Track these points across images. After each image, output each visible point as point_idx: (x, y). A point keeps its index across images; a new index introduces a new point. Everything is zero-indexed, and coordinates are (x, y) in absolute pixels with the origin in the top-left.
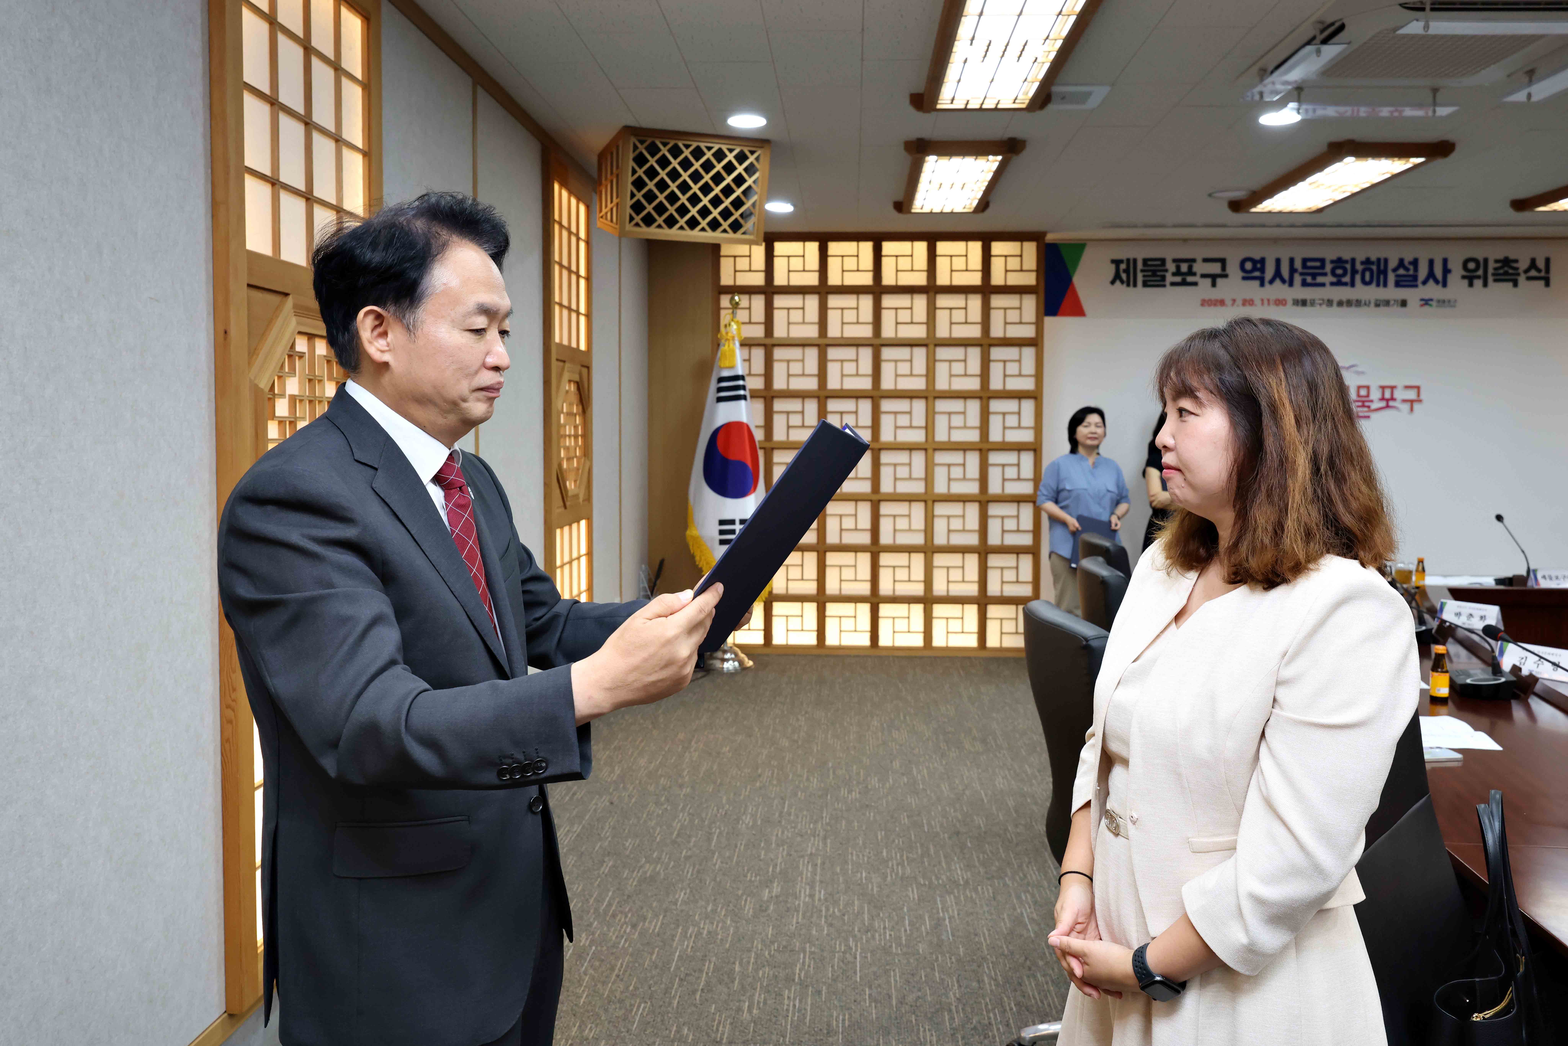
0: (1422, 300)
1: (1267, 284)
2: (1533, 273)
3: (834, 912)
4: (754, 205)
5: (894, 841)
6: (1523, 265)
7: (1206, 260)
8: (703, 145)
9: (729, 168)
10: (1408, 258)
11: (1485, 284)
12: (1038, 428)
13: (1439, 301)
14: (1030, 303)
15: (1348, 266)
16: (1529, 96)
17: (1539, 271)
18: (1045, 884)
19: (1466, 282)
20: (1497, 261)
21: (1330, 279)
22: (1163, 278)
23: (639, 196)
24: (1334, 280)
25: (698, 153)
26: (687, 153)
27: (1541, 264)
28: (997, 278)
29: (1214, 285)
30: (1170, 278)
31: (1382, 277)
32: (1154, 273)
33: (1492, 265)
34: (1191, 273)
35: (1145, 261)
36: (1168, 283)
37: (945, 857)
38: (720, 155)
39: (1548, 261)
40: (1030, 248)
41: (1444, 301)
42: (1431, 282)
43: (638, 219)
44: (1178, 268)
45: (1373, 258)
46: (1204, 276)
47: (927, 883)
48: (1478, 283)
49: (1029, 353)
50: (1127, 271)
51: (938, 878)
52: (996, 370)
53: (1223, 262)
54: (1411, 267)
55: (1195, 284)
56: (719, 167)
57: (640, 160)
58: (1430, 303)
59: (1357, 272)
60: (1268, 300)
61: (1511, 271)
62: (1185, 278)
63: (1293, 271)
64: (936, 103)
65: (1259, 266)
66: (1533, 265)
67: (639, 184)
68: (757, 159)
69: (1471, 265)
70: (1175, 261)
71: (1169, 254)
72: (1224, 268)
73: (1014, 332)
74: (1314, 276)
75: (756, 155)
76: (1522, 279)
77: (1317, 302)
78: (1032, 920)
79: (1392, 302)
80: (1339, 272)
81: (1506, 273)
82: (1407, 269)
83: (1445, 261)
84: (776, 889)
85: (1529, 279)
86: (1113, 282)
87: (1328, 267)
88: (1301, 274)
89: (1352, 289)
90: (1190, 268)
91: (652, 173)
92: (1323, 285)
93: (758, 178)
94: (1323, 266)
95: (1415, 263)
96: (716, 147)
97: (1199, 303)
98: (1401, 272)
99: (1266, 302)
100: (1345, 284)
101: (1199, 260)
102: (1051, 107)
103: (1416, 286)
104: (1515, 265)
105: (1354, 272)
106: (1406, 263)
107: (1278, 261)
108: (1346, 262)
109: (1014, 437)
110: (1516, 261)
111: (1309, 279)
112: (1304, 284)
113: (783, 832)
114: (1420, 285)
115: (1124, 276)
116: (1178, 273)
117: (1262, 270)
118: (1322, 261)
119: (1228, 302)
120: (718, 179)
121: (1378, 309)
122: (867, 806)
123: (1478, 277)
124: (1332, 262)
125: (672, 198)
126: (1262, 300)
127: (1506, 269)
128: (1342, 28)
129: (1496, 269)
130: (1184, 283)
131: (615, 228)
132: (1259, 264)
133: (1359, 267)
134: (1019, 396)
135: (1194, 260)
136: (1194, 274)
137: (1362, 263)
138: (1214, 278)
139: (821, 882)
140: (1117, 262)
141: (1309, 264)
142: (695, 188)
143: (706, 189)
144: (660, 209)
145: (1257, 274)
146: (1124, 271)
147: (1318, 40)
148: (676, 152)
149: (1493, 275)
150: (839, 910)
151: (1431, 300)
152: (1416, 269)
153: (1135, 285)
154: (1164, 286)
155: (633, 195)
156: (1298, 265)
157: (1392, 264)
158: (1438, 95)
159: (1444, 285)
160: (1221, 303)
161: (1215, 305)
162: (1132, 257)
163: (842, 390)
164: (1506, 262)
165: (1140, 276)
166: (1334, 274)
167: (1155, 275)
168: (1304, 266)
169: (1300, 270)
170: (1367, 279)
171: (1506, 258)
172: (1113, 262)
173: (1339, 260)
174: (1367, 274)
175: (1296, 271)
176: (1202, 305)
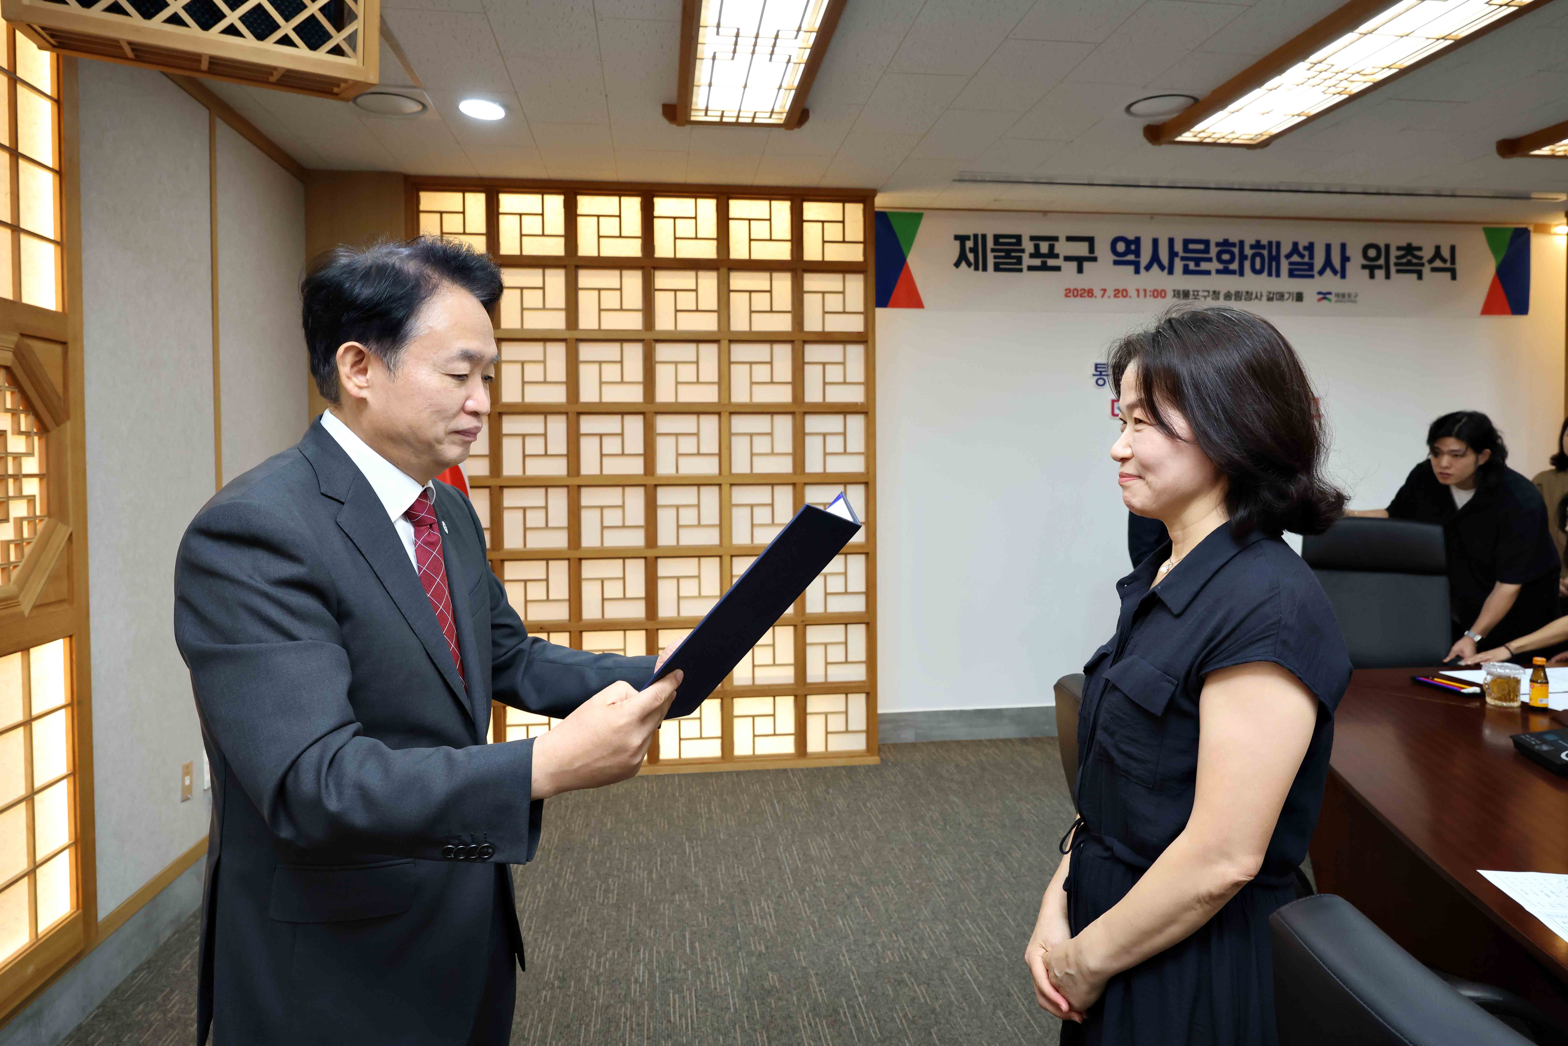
0: (1319, 293)
1: (1142, 270)
2: (1438, 264)
6: (1427, 253)
7: (1070, 239)
10: (1303, 243)
11: (1388, 276)
12: (870, 454)
13: (1337, 295)
14: (856, 286)
15: (1236, 250)
17: (1444, 261)
19: (1366, 272)
20: (1399, 248)
21: (1215, 265)
22: (1019, 261)
24: (1220, 267)
27: (1446, 253)
28: (812, 252)
29: (1080, 270)
30: (1027, 261)
31: (1274, 264)
32: (1008, 253)
33: (1394, 253)
34: (1052, 254)
35: (997, 238)
36: (1024, 266)
39: (1453, 249)
40: (855, 212)
41: (1343, 296)
42: (1328, 271)
44: (1037, 247)
45: (1264, 242)
46: (1067, 259)
48: (1380, 274)
49: (856, 353)
50: (974, 250)
52: (812, 376)
53: (1090, 241)
54: (1306, 253)
55: (1057, 269)
58: (1328, 296)
59: (1246, 257)
60: (1145, 290)
61: (1415, 261)
62: (1045, 261)
63: (1173, 254)
65: (1133, 247)
66: (1438, 254)
69: (1372, 253)
70: (1032, 238)
71: (1027, 229)
72: (1092, 249)
73: (836, 325)
74: (1198, 261)
76: (1426, 270)
77: (1201, 294)
79: (1286, 296)
80: (1226, 257)
81: (1409, 263)
82: (1302, 256)
83: (1343, 247)
85: (1434, 270)
86: (957, 265)
87: (1214, 251)
88: (1183, 259)
89: (1241, 278)
90: (1051, 247)
92: (1208, 273)
94: (1207, 250)
95: (1310, 247)
97: (1064, 293)
98: (1295, 258)
99: (1142, 293)
100: (1233, 272)
101: (1062, 239)
103: (1312, 276)
104: (1419, 253)
105: (1243, 257)
106: (1301, 248)
107: (1155, 242)
108: (1234, 245)
109: (838, 465)
110: (1420, 249)
111: (1192, 265)
112: (1186, 271)
114: (1317, 275)
115: (971, 257)
116: (1036, 254)
117: (1137, 253)
118: (1206, 243)
119: (1098, 292)
121: (1271, 303)
123: (1380, 267)
124: (1218, 244)
126: (1138, 291)
127: (1409, 258)
129: (1398, 258)
130: (1044, 267)
132: (1133, 245)
133: (1248, 252)
134: (844, 410)
135: (1056, 239)
136: (1057, 256)
137: (1252, 247)
138: (1080, 261)
140: (962, 239)
141: (1191, 246)
145: (1131, 257)
146: (971, 250)
149: (1396, 264)
152: (1311, 257)
153: (985, 269)
154: (1020, 270)
156: (1178, 247)
157: (1285, 249)
159: (1343, 276)
160: (1088, 293)
161: (1081, 296)
162: (980, 232)
163: (601, 403)
164: (1409, 249)
165: (990, 257)
166: (1220, 260)
167: (1008, 256)
168: (1186, 249)
169: (1181, 254)
170: (1258, 266)
171: (1409, 245)
172: (957, 237)
173: (1226, 243)
174: (1258, 260)
175: (1176, 254)
176: (1066, 296)
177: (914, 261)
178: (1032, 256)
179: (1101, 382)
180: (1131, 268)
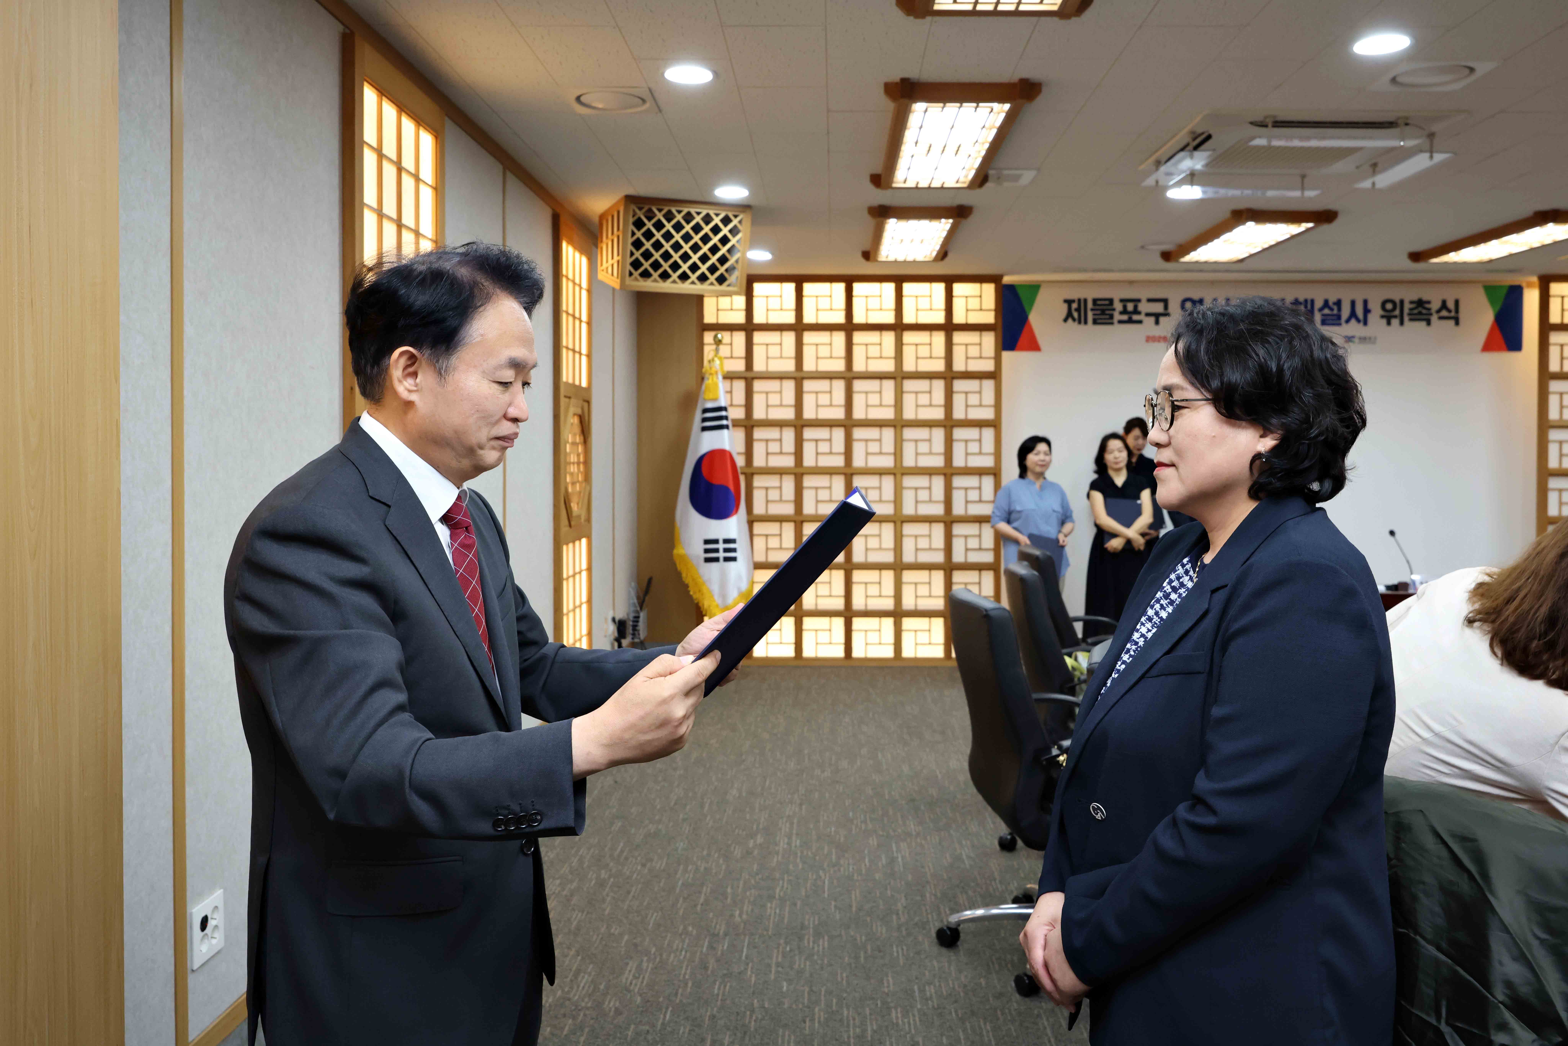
2: (1444, 313)
3: (807, 854)
4: (737, 261)
5: (859, 806)
6: (1435, 305)
7: (1150, 300)
8: (693, 211)
9: (716, 230)
10: (1332, 300)
11: (1402, 323)
12: (998, 454)
13: (1360, 338)
14: (989, 340)
16: (1374, 184)
17: (1449, 311)
18: (983, 834)
19: (1384, 321)
20: (1411, 302)
22: (1111, 317)
23: (638, 254)
25: (688, 218)
26: (679, 217)
27: (1451, 305)
28: (959, 318)
29: (1157, 323)
30: (1117, 317)
32: (1103, 312)
33: (1407, 307)
34: (1136, 311)
35: (1095, 301)
36: (1115, 321)
37: (902, 817)
38: (708, 219)
39: (1457, 302)
40: (989, 289)
41: (1365, 339)
42: (1353, 320)
43: (636, 274)
44: (1125, 307)
45: (1301, 299)
46: (1148, 315)
47: (885, 834)
48: (1395, 322)
49: (989, 385)
50: (1078, 310)
51: (894, 831)
52: (958, 401)
53: (1165, 302)
54: (1335, 308)
55: (1140, 322)
56: (707, 229)
57: (639, 224)
58: (1353, 339)
62: (1131, 316)
64: (892, 182)
66: (1444, 306)
67: (637, 244)
68: (740, 222)
69: (1389, 306)
70: (1122, 301)
71: (1117, 294)
72: (1166, 307)
73: (975, 366)
75: (739, 219)
76: (1434, 318)
78: (969, 857)
81: (1420, 313)
82: (1332, 309)
83: (1365, 302)
84: (760, 839)
85: (1441, 318)
86: (1065, 320)
90: (1136, 307)
91: (649, 235)
93: (740, 239)
95: (1338, 303)
96: (704, 213)
97: (1144, 339)
98: (1326, 311)
101: (1144, 300)
102: (989, 185)
103: (1340, 324)
104: (1427, 306)
106: (1331, 303)
109: (976, 462)
110: (1429, 302)
113: (765, 801)
114: (1345, 323)
115: (1076, 315)
116: (1124, 311)
120: (706, 239)
122: (837, 782)
123: (1395, 317)
125: (666, 256)
127: (1420, 309)
128: (1209, 137)
129: (1411, 309)
130: (1130, 321)
131: (617, 282)
134: (980, 424)
135: (1139, 301)
136: (1139, 313)
138: (1157, 316)
139: (797, 834)
140: (1069, 302)
142: (686, 247)
143: (695, 248)
144: (656, 266)
146: (1076, 310)
147: (1190, 147)
148: (669, 217)
149: (1409, 314)
150: (812, 853)
151: (1354, 337)
152: (1339, 309)
153: (1086, 322)
154: (1112, 323)
155: (632, 254)
157: (1319, 304)
158: (1306, 180)
159: (1365, 323)
161: (1156, 341)
162: (1082, 296)
163: (817, 419)
164: (1420, 303)
165: (1090, 314)
167: (1103, 314)
171: (1420, 300)
172: (1066, 301)
176: (1147, 341)
177: (1034, 318)
178: (1121, 313)
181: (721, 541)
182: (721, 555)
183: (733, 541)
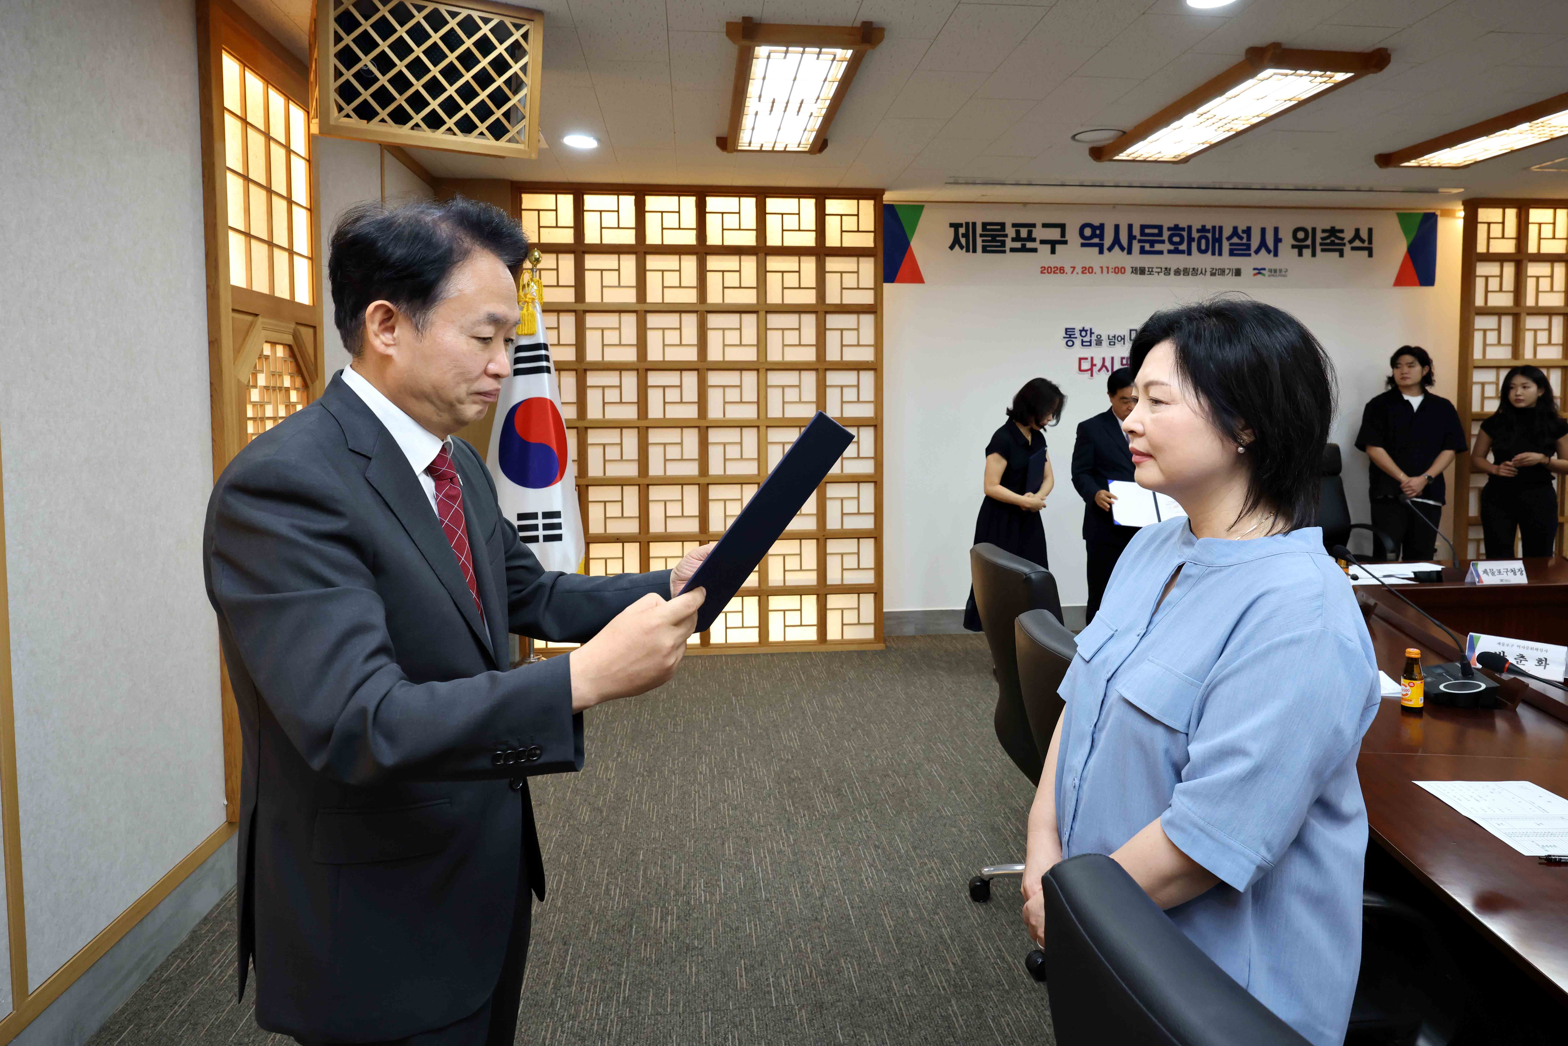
0: (1254, 269)
1: (1105, 251)
2: (1357, 243)
4: (523, 102)
6: (1348, 235)
7: (1045, 226)
8: (442, 9)
10: (1241, 227)
11: (1314, 254)
12: (878, 403)
13: (1270, 271)
14: (868, 267)
15: (1185, 234)
17: (1363, 241)
19: (1296, 251)
20: (1324, 231)
21: (1167, 246)
22: (1003, 244)
23: (349, 75)
24: (1172, 247)
25: (436, 20)
26: (419, 18)
27: (1364, 235)
28: (832, 240)
29: (1053, 251)
30: (1009, 244)
31: (1217, 245)
32: (994, 238)
33: (1319, 235)
34: (1030, 239)
35: (984, 225)
36: (1007, 249)
38: (470, 26)
39: (1370, 231)
40: (867, 207)
41: (1275, 271)
42: (1263, 251)
43: (349, 109)
44: (1018, 233)
45: (1209, 227)
46: (1043, 242)
48: (1307, 252)
49: (867, 320)
50: (966, 235)
52: (832, 339)
53: (1062, 227)
54: (1245, 236)
55: (1035, 250)
56: (469, 43)
57: (347, 22)
59: (1193, 240)
60: (1108, 268)
61: (1337, 241)
62: (1025, 244)
63: (1131, 237)
65: (1098, 232)
66: (1357, 235)
67: (347, 57)
68: (525, 36)
69: (1301, 235)
70: (1014, 225)
71: (1009, 218)
72: (1063, 234)
73: (852, 298)
74: (1152, 243)
75: (523, 31)
76: (1347, 249)
77: (1155, 270)
79: (1227, 271)
80: (1176, 239)
81: (1333, 243)
82: (1241, 238)
83: (1276, 230)
85: (1353, 249)
86: (952, 247)
87: (1166, 234)
88: (1140, 241)
89: (1189, 257)
90: (1030, 233)
91: (366, 43)
92: (1161, 253)
93: (527, 64)
94: (1160, 234)
95: (1248, 231)
96: (464, 14)
97: (1038, 270)
98: (1235, 240)
99: (1105, 270)
100: (1182, 252)
101: (1039, 226)
103: (1249, 255)
104: (1341, 235)
105: (1191, 240)
106: (1240, 231)
107: (1117, 228)
108: (1183, 229)
109: (853, 412)
110: (1342, 231)
111: (1147, 247)
112: (1143, 251)
114: (1253, 254)
115: (963, 241)
116: (1017, 238)
117: (1101, 236)
118: (1160, 228)
119: (1068, 270)
120: (468, 60)
121: (1213, 277)
123: (1307, 247)
124: (1169, 229)
125: (401, 83)
126: (1102, 268)
127: (1333, 239)
129: (1323, 239)
130: (1024, 249)
132: (1098, 230)
133: (1195, 235)
134: (858, 367)
135: (1034, 225)
136: (1034, 240)
137: (1198, 231)
138: (1053, 244)
140: (956, 226)
141: (1147, 231)
142: (435, 71)
143: (451, 74)
145: (1096, 240)
146: (963, 235)
149: (1321, 244)
151: (1264, 269)
152: (1249, 239)
153: (974, 251)
154: (1004, 252)
155: (339, 74)
156: (1136, 232)
157: (1227, 232)
159: (1276, 255)
160: (1060, 270)
161: (1054, 273)
162: (971, 221)
163: (664, 361)
164: (1333, 232)
165: (979, 241)
166: (1171, 242)
167: (994, 240)
168: (1142, 233)
169: (1138, 237)
170: (1203, 247)
171: (1333, 228)
172: (952, 225)
173: (1176, 228)
174: (1203, 242)
175: (1135, 238)
176: (1042, 272)
177: (916, 245)
178: (1013, 240)
179: (1070, 343)
180: (1097, 249)
181: (540, 516)
182: (541, 533)
183: (557, 515)
